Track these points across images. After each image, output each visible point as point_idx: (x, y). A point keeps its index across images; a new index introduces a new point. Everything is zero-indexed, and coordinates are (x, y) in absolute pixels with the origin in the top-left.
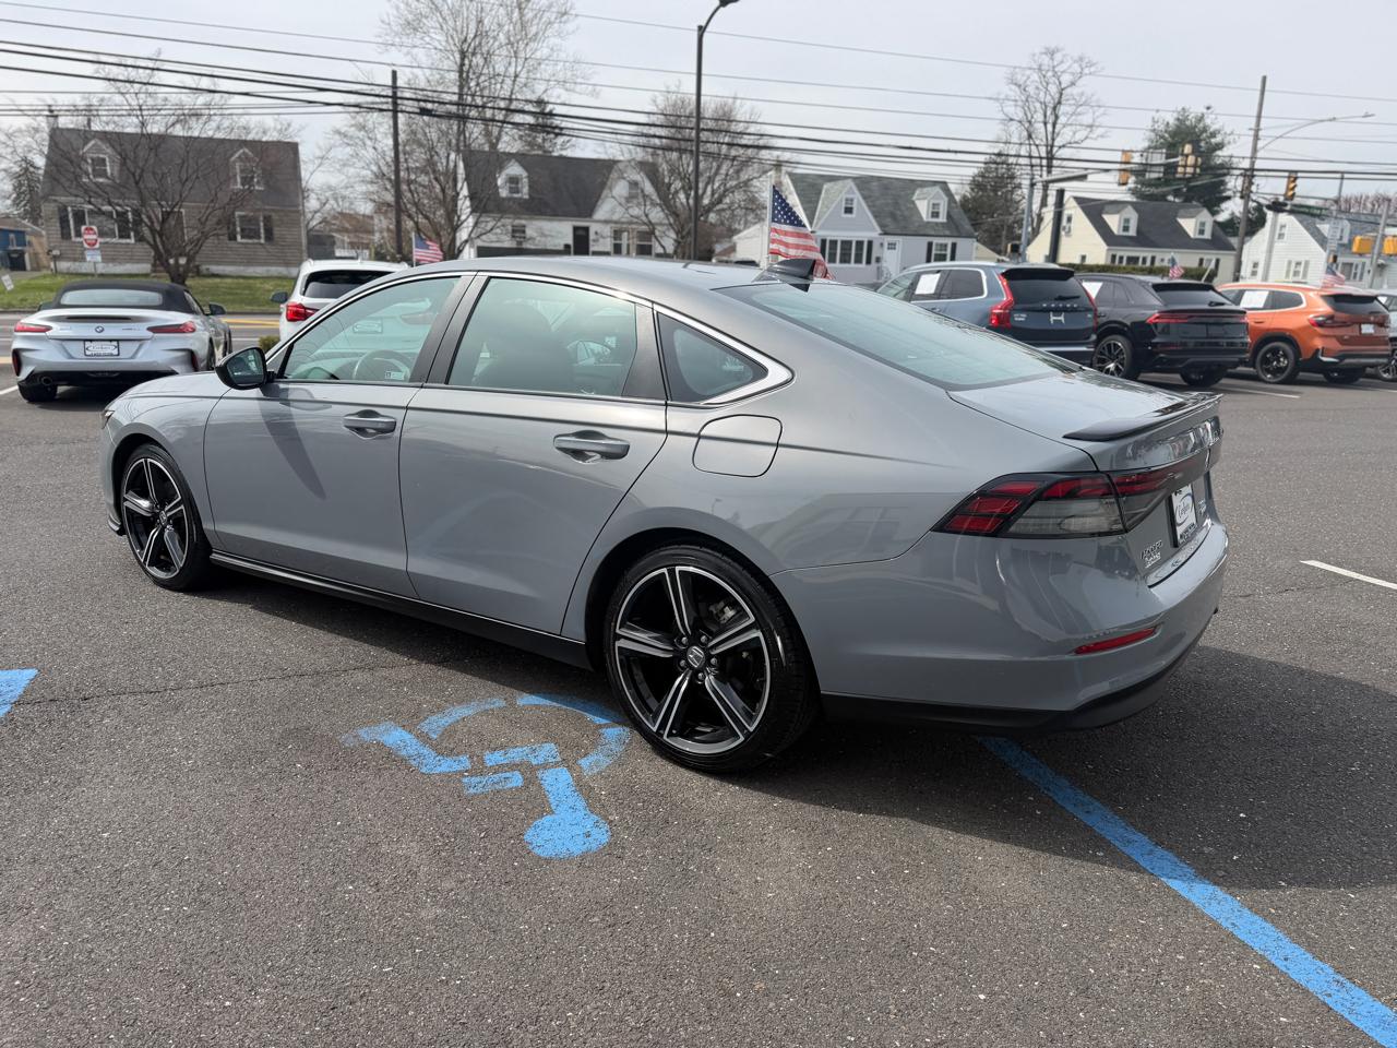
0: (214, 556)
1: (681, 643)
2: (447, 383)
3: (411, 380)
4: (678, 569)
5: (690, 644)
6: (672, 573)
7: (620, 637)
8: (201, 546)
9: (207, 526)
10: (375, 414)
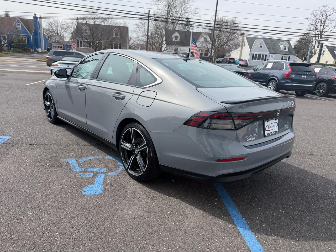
0: (58, 116)
1: (134, 147)
2: (97, 79)
3: (91, 78)
4: (133, 128)
5: (135, 148)
6: (131, 129)
7: (122, 144)
8: (56, 114)
9: (57, 109)
10: (82, 85)
